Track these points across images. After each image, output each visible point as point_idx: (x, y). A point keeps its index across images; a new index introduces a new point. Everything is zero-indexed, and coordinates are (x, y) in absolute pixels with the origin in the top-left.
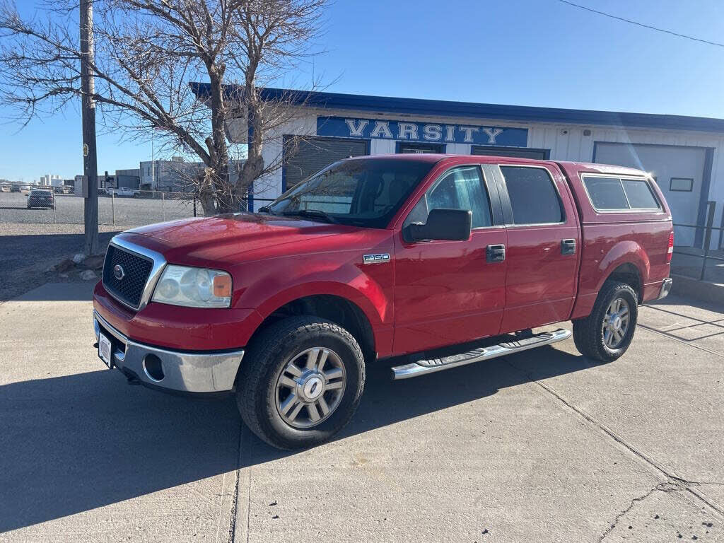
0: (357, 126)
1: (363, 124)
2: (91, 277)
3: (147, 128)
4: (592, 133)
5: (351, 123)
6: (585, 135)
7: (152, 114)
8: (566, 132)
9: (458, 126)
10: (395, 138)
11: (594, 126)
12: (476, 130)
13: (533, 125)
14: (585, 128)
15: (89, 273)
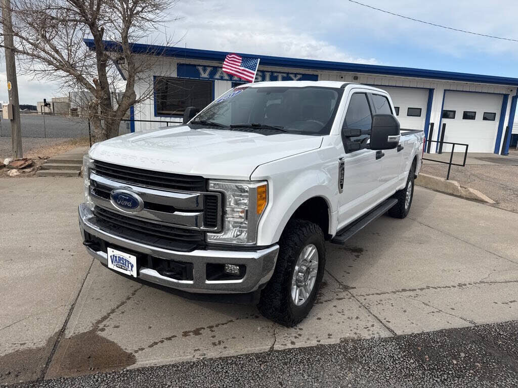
0: (205, 70)
1: (209, 70)
2: (16, 174)
3: (52, 71)
4: (359, 78)
5: (200, 69)
6: (354, 79)
7: (55, 62)
8: (342, 78)
9: (272, 72)
10: (231, 80)
11: (359, 73)
12: (285, 75)
13: (322, 73)
14: (355, 75)
15: (14, 171)
